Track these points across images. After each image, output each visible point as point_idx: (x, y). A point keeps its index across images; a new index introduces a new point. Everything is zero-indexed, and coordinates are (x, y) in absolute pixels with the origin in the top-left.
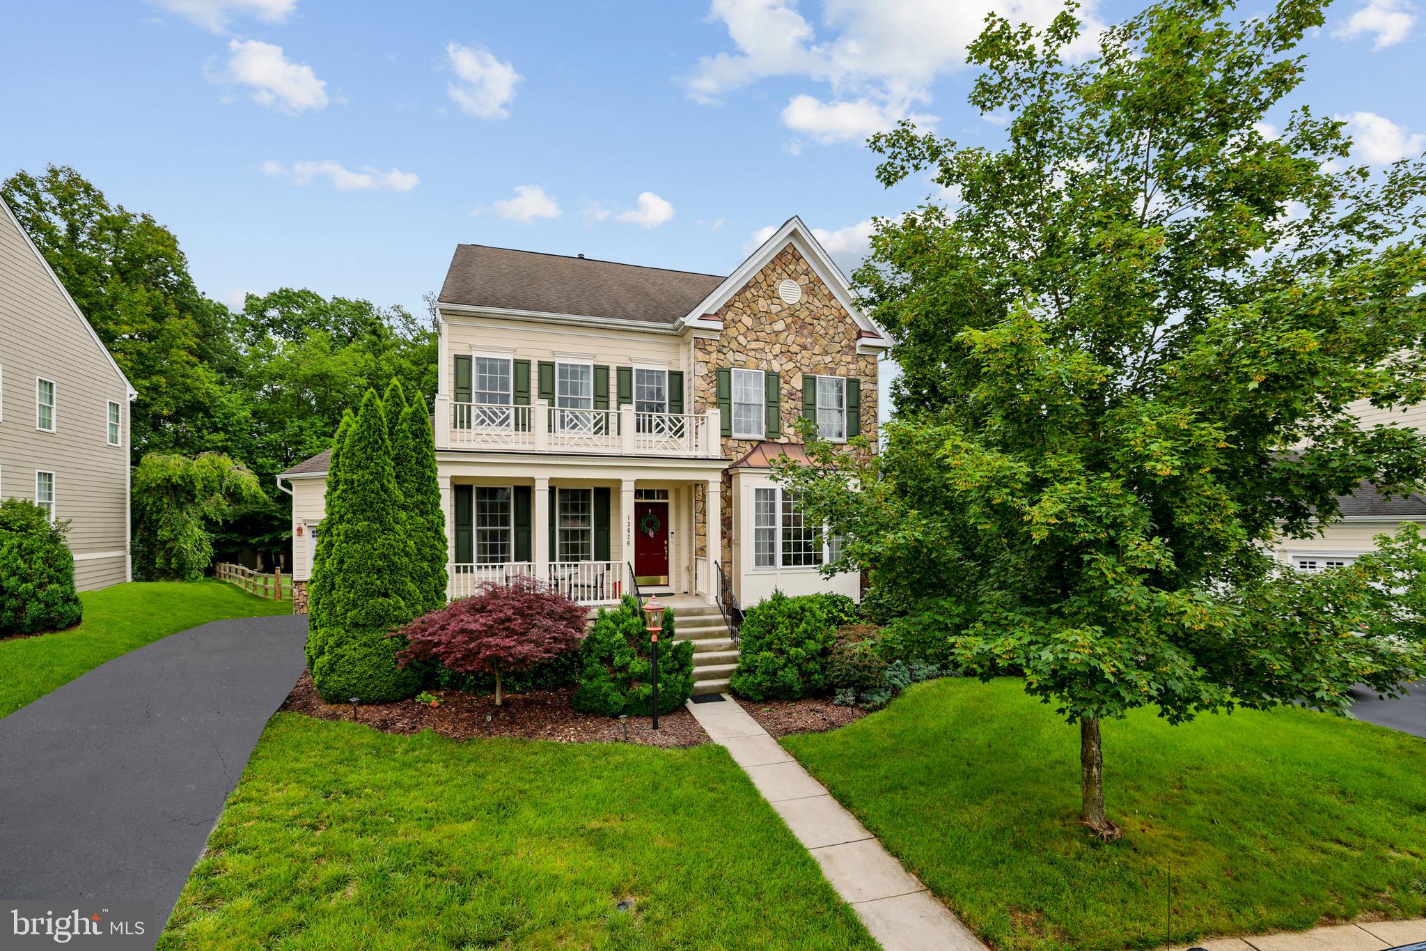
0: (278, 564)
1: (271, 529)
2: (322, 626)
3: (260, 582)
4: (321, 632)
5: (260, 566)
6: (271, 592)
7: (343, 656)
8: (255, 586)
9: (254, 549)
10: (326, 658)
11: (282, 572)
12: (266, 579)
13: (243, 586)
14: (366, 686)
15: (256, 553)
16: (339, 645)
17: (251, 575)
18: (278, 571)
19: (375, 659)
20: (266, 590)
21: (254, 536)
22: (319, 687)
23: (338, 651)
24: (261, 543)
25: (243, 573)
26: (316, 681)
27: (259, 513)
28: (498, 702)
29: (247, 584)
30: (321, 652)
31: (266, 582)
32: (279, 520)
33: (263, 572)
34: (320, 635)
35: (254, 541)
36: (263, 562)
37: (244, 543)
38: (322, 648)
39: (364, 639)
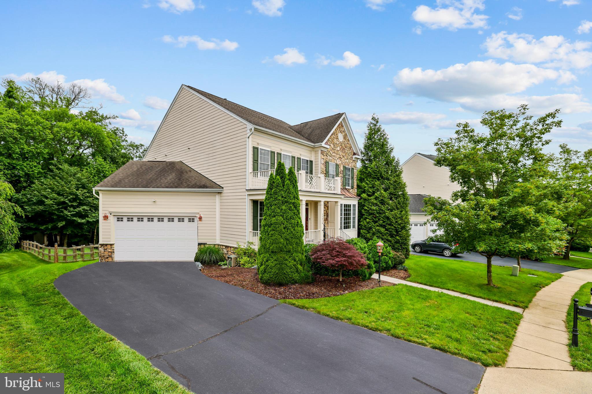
0: (56, 241)
1: (52, 221)
2: (262, 253)
3: (46, 252)
4: (262, 256)
5: (46, 242)
6: (52, 258)
7: (268, 266)
8: (43, 255)
9: (43, 232)
10: (263, 267)
11: (58, 246)
12: (50, 250)
13: (36, 254)
14: (276, 277)
15: (44, 235)
16: (267, 261)
17: (41, 248)
18: (56, 245)
19: (279, 266)
20: (50, 257)
21: (43, 225)
22: (261, 279)
23: (267, 263)
24: (47, 229)
25: (37, 247)
26: (260, 277)
27: (45, 211)
28: (341, 280)
29: (39, 253)
30: (262, 265)
31: (50, 252)
32: (57, 215)
33: (48, 246)
34: (261, 257)
35: (43, 228)
36: (48, 240)
37: (37, 229)
38: (262, 262)
39: (275, 258)
